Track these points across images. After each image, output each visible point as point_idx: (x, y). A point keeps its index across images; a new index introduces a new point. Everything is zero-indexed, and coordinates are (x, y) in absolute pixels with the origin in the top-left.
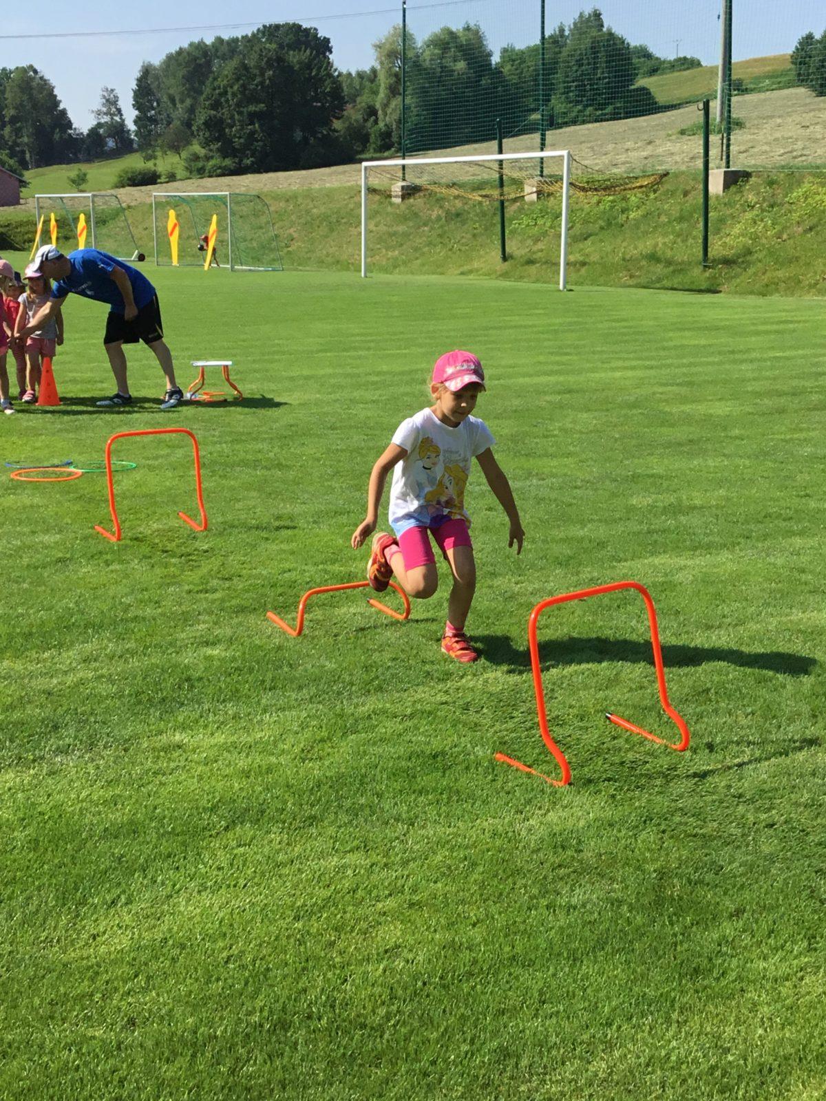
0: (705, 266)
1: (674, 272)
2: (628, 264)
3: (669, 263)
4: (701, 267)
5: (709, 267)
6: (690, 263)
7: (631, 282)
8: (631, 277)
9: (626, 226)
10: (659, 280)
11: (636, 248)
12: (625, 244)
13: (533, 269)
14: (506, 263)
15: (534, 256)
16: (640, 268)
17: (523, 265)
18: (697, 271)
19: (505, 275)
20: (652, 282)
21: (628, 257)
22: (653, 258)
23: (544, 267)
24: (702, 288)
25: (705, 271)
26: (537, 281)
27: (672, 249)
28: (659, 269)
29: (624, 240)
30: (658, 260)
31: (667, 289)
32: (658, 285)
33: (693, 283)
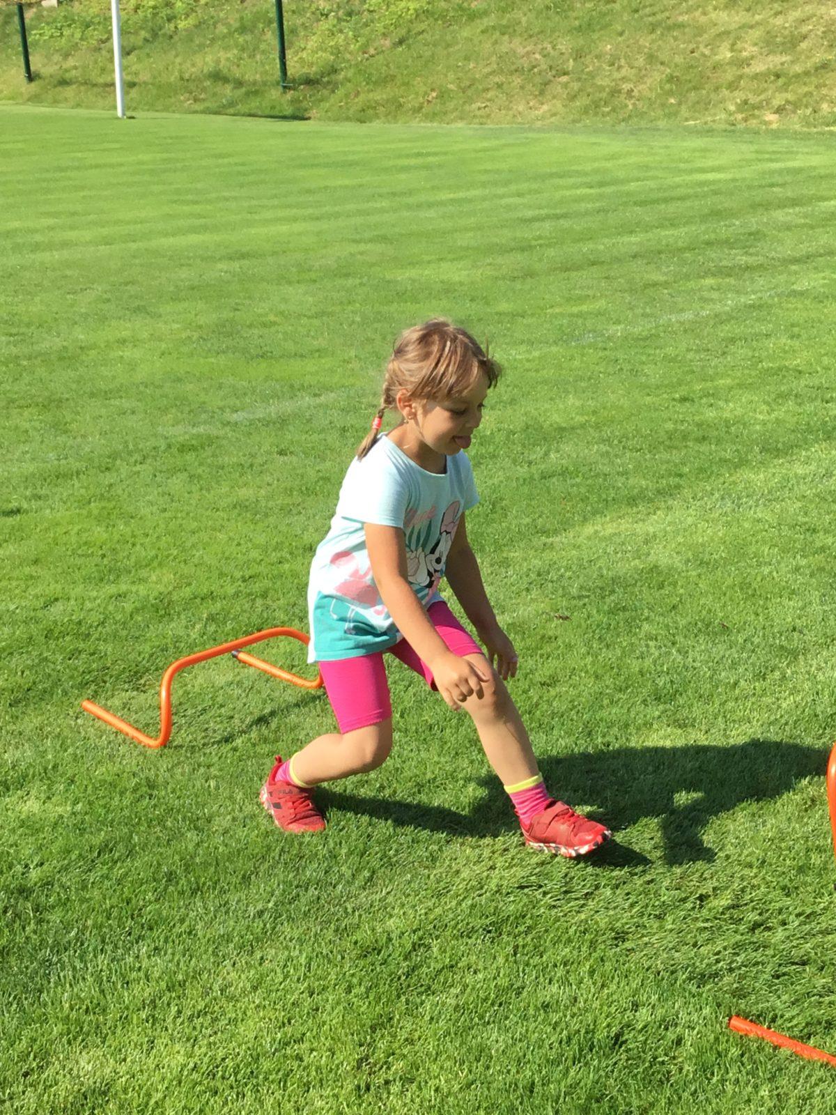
0: (285, 87)
1: (248, 94)
2: (188, 84)
3: (239, 84)
4: (280, 89)
5: (290, 88)
6: (265, 84)
7: (198, 107)
8: (196, 100)
9: (176, 38)
10: (232, 104)
11: (193, 65)
12: (178, 60)
13: (69, 92)
14: (33, 84)
15: (67, 76)
16: (204, 90)
17: (55, 86)
18: (275, 93)
19: (35, 99)
20: (224, 106)
21: (187, 76)
22: (217, 77)
23: (82, 88)
24: (287, 113)
25: (285, 93)
26: (78, 105)
27: (238, 66)
28: (228, 90)
29: (176, 56)
30: (226, 80)
31: (243, 115)
32: (231, 111)
33: (273, 108)
